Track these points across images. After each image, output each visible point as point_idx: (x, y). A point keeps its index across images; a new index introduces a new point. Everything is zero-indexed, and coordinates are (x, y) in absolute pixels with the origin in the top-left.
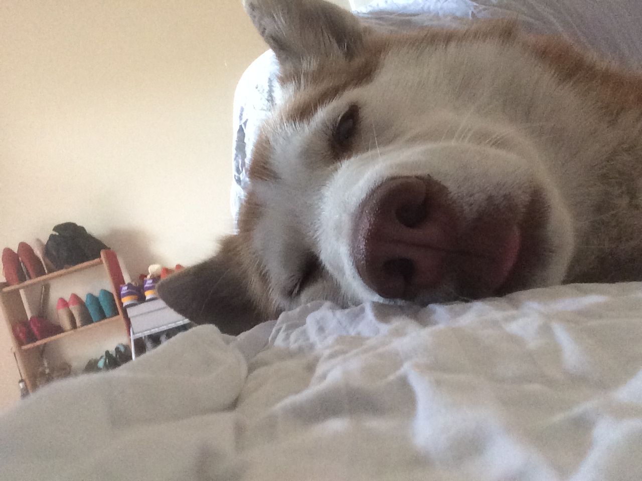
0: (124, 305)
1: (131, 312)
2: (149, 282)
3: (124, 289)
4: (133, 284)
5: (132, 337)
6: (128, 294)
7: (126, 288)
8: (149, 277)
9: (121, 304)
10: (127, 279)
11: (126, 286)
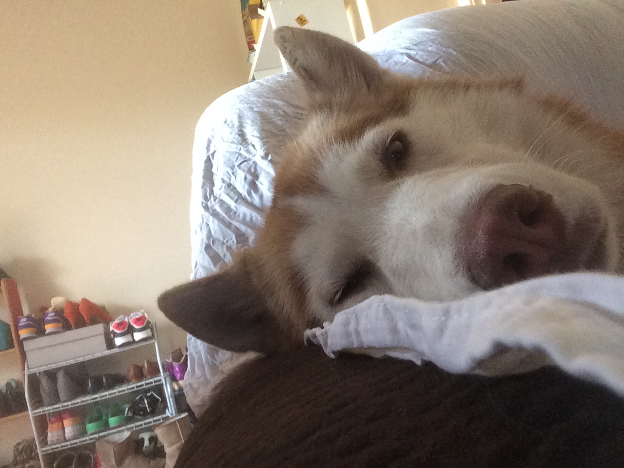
0: (21, 338)
1: (27, 346)
2: (50, 316)
3: (23, 321)
4: (33, 316)
5: (26, 373)
6: (26, 326)
7: (25, 320)
8: (50, 309)
9: (18, 336)
10: (26, 311)
11: (25, 317)
